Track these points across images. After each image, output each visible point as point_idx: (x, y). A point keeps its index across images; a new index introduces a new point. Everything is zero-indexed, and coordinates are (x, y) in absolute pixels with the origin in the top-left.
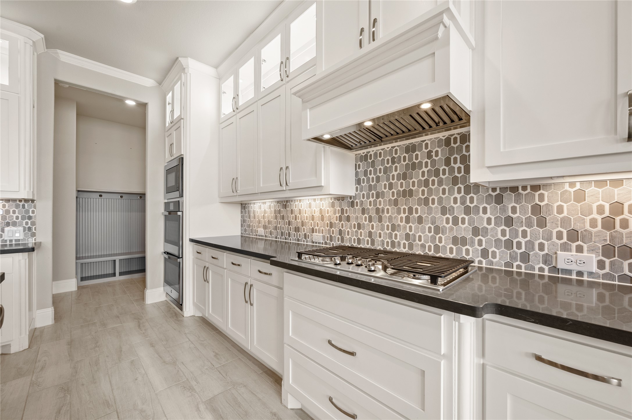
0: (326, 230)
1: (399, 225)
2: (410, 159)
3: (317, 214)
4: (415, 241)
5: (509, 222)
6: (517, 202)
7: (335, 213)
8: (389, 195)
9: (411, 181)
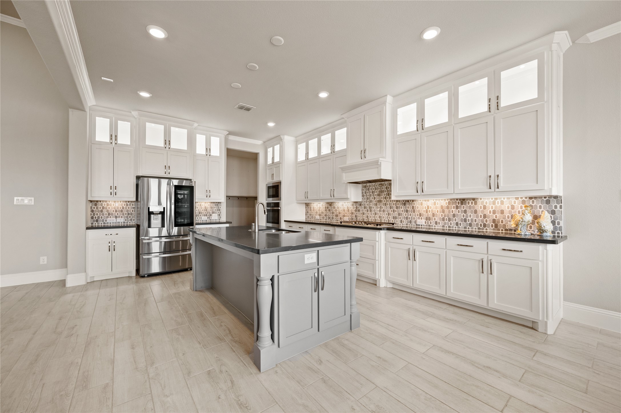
0: (350, 215)
1: (377, 213)
2: (381, 189)
3: (346, 209)
4: (382, 218)
5: (407, 211)
6: (409, 205)
7: (354, 208)
8: (374, 202)
9: (381, 197)
